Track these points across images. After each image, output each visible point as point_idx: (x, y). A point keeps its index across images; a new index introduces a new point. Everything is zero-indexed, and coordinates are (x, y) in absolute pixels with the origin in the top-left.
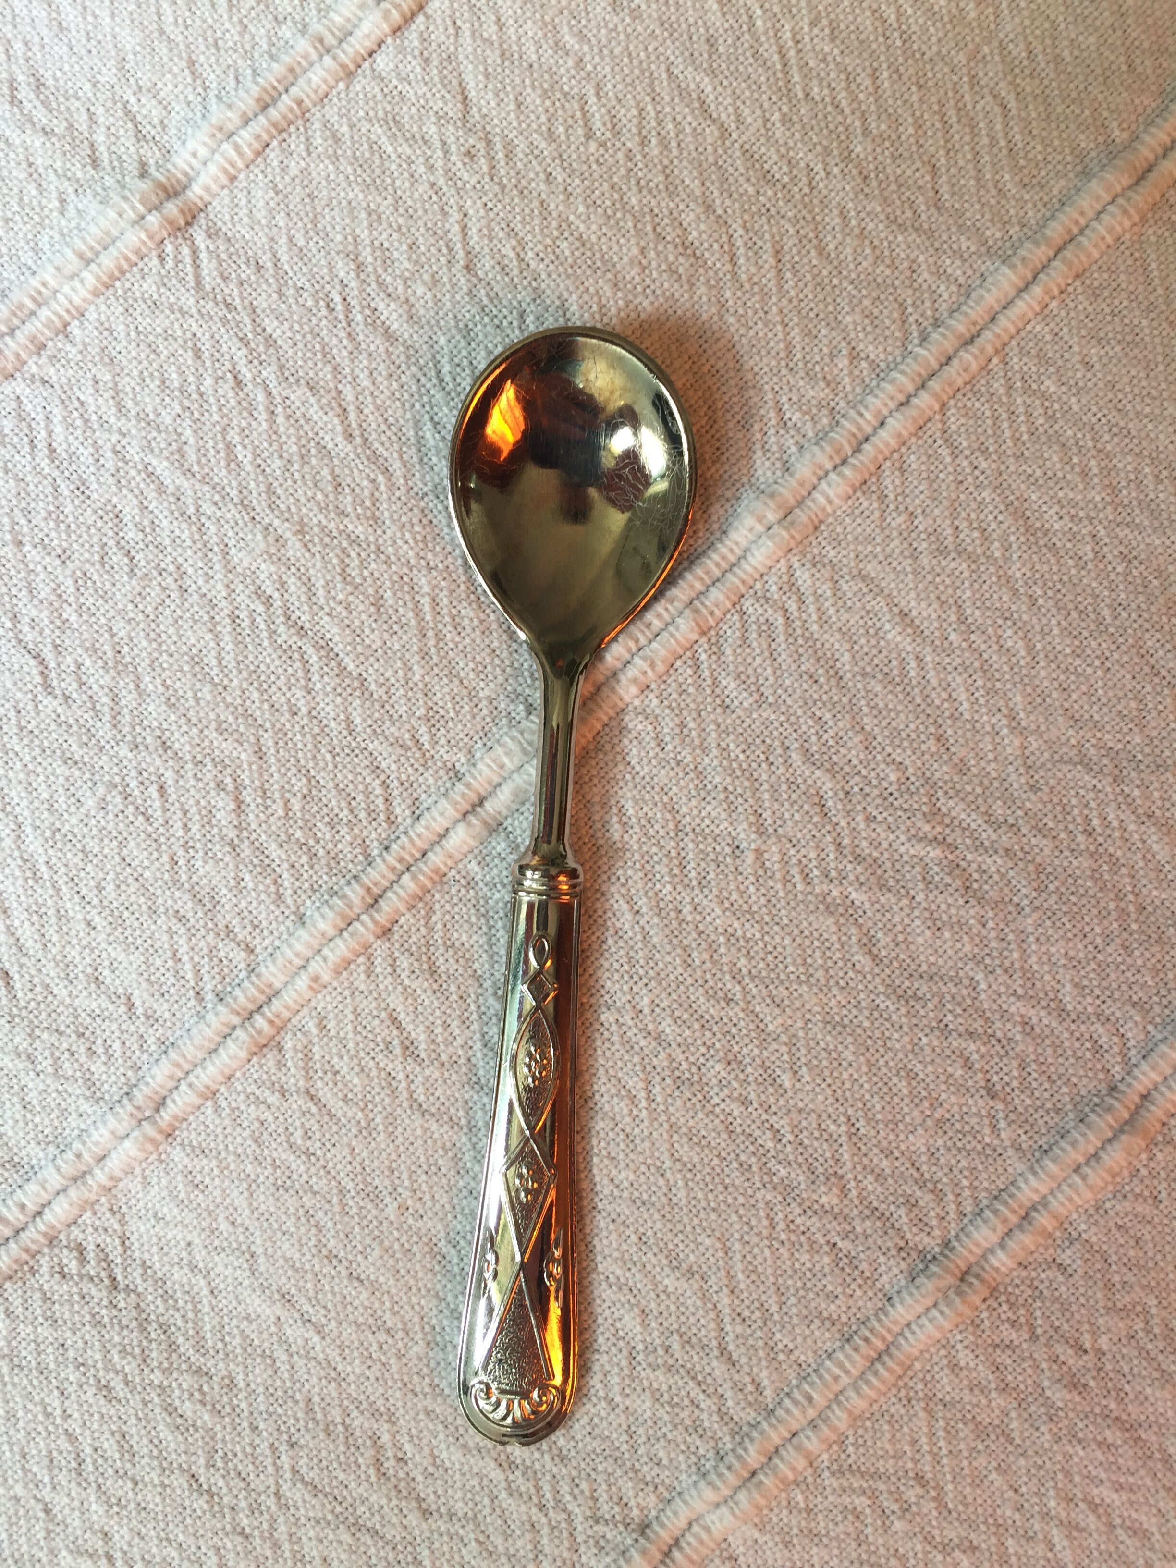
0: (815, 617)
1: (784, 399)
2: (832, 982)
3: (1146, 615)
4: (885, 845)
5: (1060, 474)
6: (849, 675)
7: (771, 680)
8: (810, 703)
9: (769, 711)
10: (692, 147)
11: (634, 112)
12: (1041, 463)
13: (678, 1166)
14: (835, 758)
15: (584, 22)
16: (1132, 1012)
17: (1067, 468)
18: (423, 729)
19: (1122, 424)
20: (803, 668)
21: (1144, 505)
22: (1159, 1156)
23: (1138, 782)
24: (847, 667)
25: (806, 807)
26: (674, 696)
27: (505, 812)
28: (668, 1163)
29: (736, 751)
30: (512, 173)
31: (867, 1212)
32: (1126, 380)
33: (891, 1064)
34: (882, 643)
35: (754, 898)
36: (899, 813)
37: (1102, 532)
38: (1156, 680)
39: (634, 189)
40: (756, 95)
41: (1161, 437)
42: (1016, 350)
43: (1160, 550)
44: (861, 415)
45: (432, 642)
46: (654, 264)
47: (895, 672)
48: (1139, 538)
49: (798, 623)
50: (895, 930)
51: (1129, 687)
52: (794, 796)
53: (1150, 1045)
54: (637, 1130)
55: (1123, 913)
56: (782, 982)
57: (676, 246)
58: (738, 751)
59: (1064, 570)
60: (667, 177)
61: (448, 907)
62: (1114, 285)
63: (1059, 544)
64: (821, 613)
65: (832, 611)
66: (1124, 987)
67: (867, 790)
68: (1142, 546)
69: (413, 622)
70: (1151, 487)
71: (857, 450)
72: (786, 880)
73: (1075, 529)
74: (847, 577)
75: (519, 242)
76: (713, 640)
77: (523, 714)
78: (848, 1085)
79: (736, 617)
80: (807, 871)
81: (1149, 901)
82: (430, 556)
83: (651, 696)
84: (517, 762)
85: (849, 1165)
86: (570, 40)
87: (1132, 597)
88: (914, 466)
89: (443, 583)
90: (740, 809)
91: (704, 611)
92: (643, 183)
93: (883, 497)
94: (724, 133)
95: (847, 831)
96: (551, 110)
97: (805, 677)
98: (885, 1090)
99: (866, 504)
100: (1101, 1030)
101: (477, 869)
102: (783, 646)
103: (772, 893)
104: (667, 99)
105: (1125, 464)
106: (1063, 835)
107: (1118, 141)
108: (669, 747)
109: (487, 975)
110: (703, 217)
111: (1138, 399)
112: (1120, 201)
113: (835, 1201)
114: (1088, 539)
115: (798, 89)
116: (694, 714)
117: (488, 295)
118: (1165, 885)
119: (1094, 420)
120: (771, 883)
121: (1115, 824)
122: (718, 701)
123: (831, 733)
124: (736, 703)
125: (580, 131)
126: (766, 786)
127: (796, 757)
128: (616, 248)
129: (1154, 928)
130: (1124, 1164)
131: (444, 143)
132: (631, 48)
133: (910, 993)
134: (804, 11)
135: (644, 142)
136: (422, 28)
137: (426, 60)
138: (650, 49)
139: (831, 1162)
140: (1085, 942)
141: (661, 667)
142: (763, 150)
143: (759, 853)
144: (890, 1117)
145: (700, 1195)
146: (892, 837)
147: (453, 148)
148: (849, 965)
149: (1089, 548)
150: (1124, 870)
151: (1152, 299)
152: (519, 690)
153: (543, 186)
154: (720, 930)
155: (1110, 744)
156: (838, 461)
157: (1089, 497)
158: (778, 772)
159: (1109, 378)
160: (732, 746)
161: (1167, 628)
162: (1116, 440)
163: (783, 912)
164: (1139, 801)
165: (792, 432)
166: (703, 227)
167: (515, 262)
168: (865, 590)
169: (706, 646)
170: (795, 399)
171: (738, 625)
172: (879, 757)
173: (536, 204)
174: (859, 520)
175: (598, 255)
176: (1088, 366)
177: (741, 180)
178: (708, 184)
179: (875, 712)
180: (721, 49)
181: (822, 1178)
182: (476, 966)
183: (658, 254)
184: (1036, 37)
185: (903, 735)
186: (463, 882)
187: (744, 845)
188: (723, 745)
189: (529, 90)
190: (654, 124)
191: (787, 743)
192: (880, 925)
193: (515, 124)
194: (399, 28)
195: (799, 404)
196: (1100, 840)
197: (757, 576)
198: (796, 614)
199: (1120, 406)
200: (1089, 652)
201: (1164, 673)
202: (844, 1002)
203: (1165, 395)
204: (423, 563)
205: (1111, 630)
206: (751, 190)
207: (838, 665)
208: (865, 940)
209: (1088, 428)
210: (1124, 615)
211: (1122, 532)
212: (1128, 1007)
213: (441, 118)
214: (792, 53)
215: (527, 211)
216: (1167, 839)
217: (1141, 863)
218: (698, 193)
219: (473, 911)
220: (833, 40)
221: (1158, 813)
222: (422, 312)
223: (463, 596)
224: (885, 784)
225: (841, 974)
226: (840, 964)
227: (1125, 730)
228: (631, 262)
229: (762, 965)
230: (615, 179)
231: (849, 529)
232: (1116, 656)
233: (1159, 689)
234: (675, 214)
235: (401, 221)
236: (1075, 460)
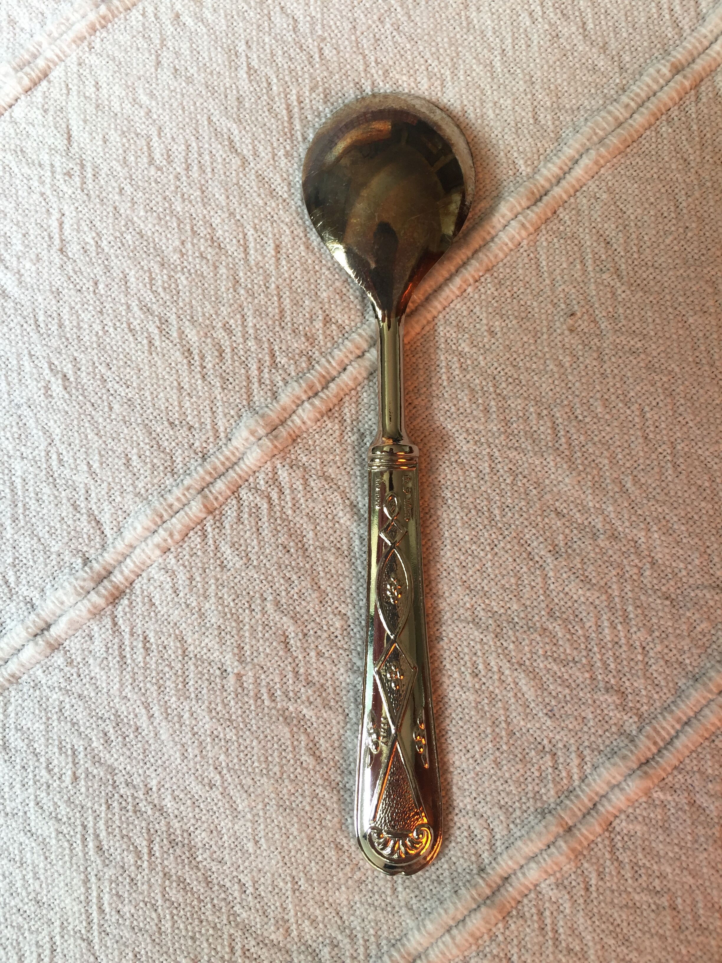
0: (290, 504)
1: (276, 348)
2: (285, 776)
3: (525, 515)
4: (329, 674)
5: (469, 411)
6: (312, 548)
7: (257, 549)
8: (283, 567)
9: (253, 571)
10: (222, 172)
11: (183, 147)
12: (455, 402)
13: (168, 904)
14: (298, 608)
15: (154, 85)
16: (500, 813)
17: (474, 406)
18: (11, 573)
19: (515, 376)
20: (280, 541)
21: (529, 435)
22: (513, 927)
23: (513, 639)
24: (311, 542)
25: (275, 644)
26: (187, 557)
27: (64, 636)
28: (160, 902)
29: (228, 599)
30: (97, 187)
31: (303, 948)
32: (519, 344)
33: (325, 838)
34: (337, 525)
35: (233, 710)
36: (341, 651)
37: (497, 454)
38: (531, 563)
39: (180, 200)
40: (268, 137)
41: (544, 385)
42: (442, 322)
43: (539, 468)
44: (329, 362)
45: (20, 511)
46: (190, 253)
47: (345, 547)
48: (524, 459)
49: (278, 508)
50: (333, 738)
51: (511, 567)
52: (267, 635)
53: (512, 839)
54: (139, 877)
55: (496, 737)
56: (249, 774)
57: (206, 241)
58: (230, 599)
59: (468, 479)
60: (203, 192)
61: (20, 701)
62: (514, 276)
63: (466, 461)
64: (295, 501)
65: (302, 501)
66: (495, 793)
67: (319, 632)
68: (526, 465)
69: (9, 496)
70: (535, 422)
71: (325, 387)
72: (257, 697)
73: (478, 451)
74: (314, 477)
75: (98, 234)
76: (217, 518)
77: (81, 565)
78: (293, 853)
79: (234, 502)
80: (273, 691)
81: (518, 728)
82: (23, 449)
83: (171, 556)
84: (72, 601)
85: (292, 913)
86: (144, 99)
87: (516, 501)
88: (365, 400)
89: (31, 469)
90: (228, 643)
91: (211, 497)
92: (186, 196)
93: (342, 421)
94: (244, 161)
95: (302, 663)
96: (127, 145)
97: (280, 548)
98: (319, 857)
99: (330, 425)
100: (476, 824)
101: (42, 675)
102: (267, 524)
103: (247, 706)
104: (207, 138)
105: (516, 404)
106: (456, 675)
107: (524, 173)
108: (181, 595)
109: (43, 753)
110: (226, 221)
111: (528, 358)
112: (520, 217)
113: (281, 939)
114: (487, 458)
115: (299, 135)
116: (200, 571)
117: (74, 270)
118: (530, 717)
119: (495, 372)
120: (246, 699)
121: (495, 669)
122: (218, 562)
123: (296, 589)
124: (231, 564)
125: (145, 160)
126: (247, 627)
127: (270, 607)
128: (164, 240)
129: (520, 750)
130: (484, 931)
131: (52, 166)
132: (185, 103)
133: (341, 785)
134: (307, 81)
135: (188, 168)
136: (45, 89)
137: (46, 111)
138: (198, 104)
139: (280, 909)
140: (468, 756)
141: (177, 537)
142: (271, 175)
143: (239, 676)
144: (322, 877)
145: (182, 926)
146: (335, 669)
147: (59, 170)
148: (298, 763)
149: (486, 464)
150: (500, 704)
151: (542, 287)
152: (80, 547)
153: (117, 197)
154: (208, 732)
155: (495, 609)
156: (310, 394)
157: (489, 428)
158: (257, 617)
159: (507, 343)
160: (226, 596)
161: (541, 525)
162: (510, 387)
163: (253, 721)
164: (513, 653)
165: (280, 371)
166: (226, 227)
167: (94, 248)
168: (327, 487)
169: (212, 522)
170: (284, 348)
171: (236, 507)
172: (329, 609)
173: (111, 209)
174: (325, 437)
175: (152, 245)
176: (492, 333)
177: (255, 195)
178: (231, 197)
179: (329, 576)
180: (247, 105)
181: (272, 921)
182: (36, 745)
183: (193, 245)
184: (469, 101)
185: (348, 594)
186: (32, 684)
187: (229, 670)
188: (220, 595)
189: (113, 132)
190: (196, 155)
191: (265, 595)
192: (322, 734)
193: (102, 154)
194: (30, 89)
195: (286, 352)
196: (484, 680)
197: (251, 473)
198: (277, 501)
199: (515, 363)
200: (482, 540)
201: (537, 558)
202: (293, 791)
203: (548, 356)
204: (18, 453)
205: (500, 525)
206: (261, 203)
207: (305, 540)
208: (311, 745)
209: (491, 378)
210: (510, 514)
211: (512, 454)
212: (496, 809)
213: (53, 150)
214: (296, 110)
215: (105, 213)
216: (532, 683)
217: (513, 700)
218: (224, 204)
219: (37, 706)
220: (325, 103)
221: (527, 663)
222: (28, 279)
223: (44, 478)
224: (332, 629)
225: (292, 770)
226: (292, 762)
227: (507, 599)
228: (175, 250)
229: (235, 761)
230: (167, 193)
231: (318, 442)
232: (502, 544)
233: (532, 570)
234: (208, 218)
235: (20, 218)
236: (480, 401)
